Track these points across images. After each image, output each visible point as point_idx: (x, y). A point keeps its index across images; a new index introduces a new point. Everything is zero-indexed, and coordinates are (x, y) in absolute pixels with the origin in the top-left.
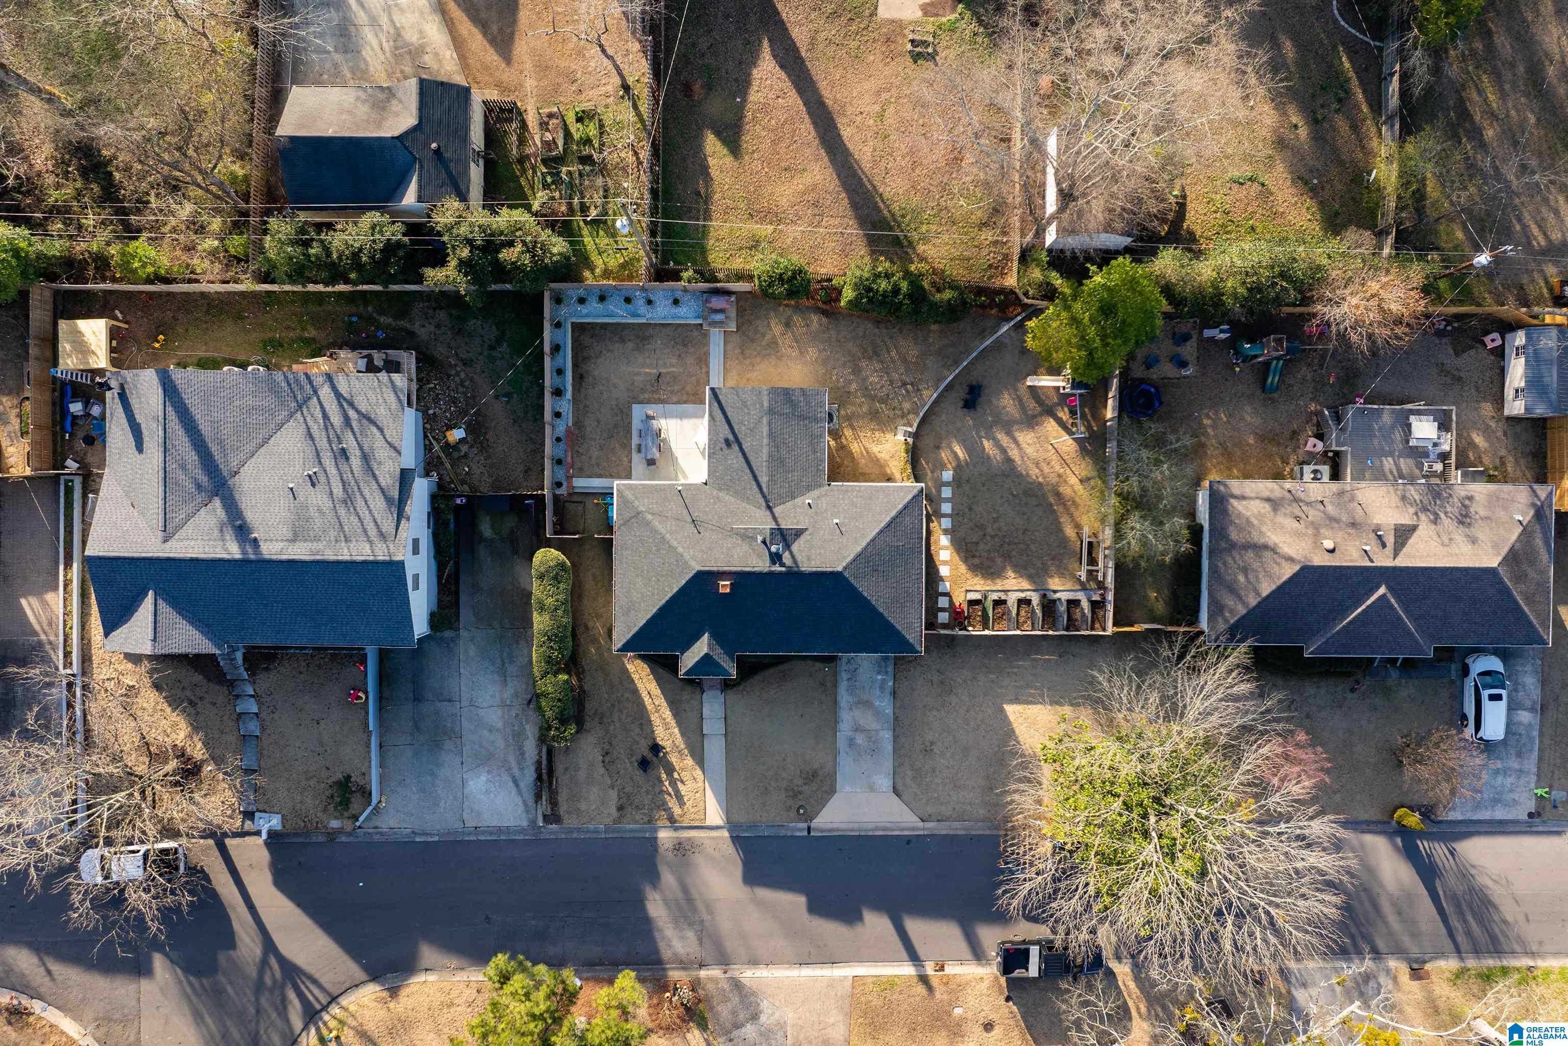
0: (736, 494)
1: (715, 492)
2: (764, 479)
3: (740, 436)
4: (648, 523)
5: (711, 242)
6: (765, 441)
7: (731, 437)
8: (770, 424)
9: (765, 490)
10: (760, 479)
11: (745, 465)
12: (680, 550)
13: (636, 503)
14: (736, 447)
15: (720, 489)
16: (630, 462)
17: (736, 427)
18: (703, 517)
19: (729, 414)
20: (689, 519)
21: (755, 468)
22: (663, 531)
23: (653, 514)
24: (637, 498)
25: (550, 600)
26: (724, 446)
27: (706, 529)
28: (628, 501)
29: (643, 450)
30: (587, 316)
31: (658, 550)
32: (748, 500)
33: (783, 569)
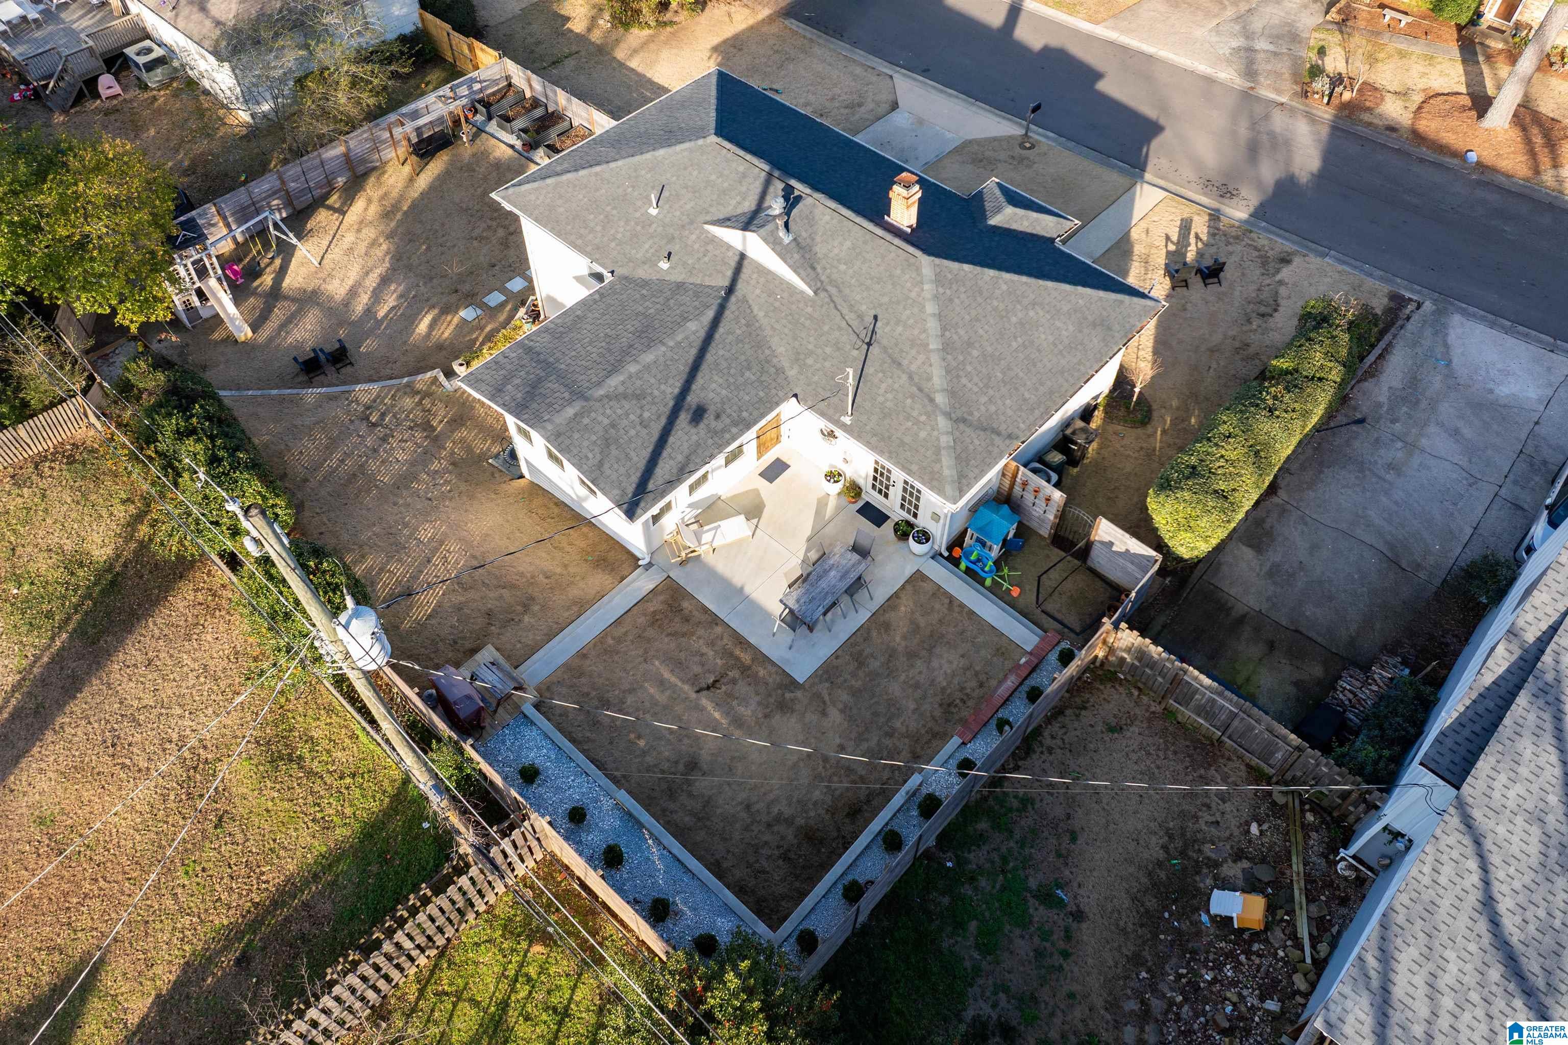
0: (760, 344)
1: (792, 373)
2: (696, 328)
3: (667, 410)
4: (952, 393)
5: (341, 833)
6: (633, 368)
7: (684, 418)
8: (599, 384)
9: (710, 314)
10: (702, 334)
11: (704, 367)
12: (931, 308)
13: (945, 440)
14: (692, 399)
15: (780, 371)
16: (896, 595)
17: (656, 429)
18: (847, 339)
19: (646, 453)
20: (875, 349)
21: (694, 352)
22: (935, 358)
23: (932, 400)
24: (938, 451)
25: (1233, 456)
26: (709, 418)
27: (860, 317)
28: (958, 458)
29: (853, 576)
30: (729, 910)
31: (970, 344)
32: (751, 322)
33: (793, 182)
